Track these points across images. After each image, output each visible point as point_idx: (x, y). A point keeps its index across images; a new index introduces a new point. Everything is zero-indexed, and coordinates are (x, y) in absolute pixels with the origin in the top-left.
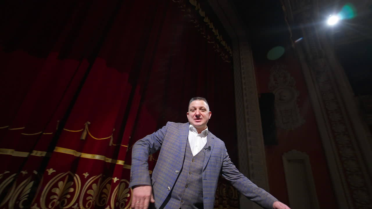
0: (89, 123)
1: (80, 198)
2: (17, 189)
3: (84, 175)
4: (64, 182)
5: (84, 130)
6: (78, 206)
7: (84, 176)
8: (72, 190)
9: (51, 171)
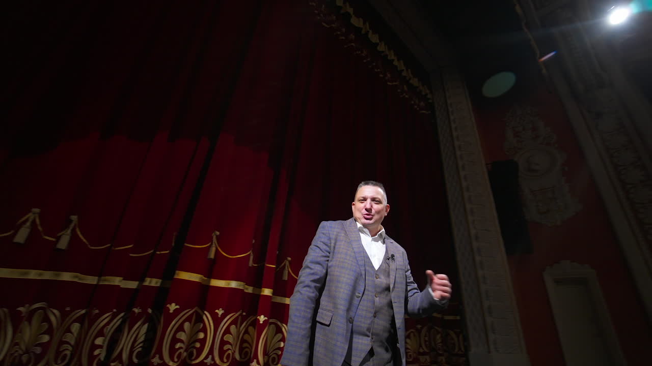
0: (218, 233)
1: (215, 347)
2: (131, 334)
3: (216, 312)
4: (190, 323)
5: (212, 244)
6: (213, 359)
7: (217, 314)
8: (201, 335)
9: (173, 307)
